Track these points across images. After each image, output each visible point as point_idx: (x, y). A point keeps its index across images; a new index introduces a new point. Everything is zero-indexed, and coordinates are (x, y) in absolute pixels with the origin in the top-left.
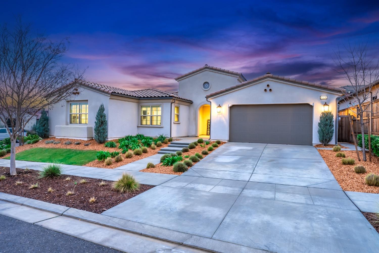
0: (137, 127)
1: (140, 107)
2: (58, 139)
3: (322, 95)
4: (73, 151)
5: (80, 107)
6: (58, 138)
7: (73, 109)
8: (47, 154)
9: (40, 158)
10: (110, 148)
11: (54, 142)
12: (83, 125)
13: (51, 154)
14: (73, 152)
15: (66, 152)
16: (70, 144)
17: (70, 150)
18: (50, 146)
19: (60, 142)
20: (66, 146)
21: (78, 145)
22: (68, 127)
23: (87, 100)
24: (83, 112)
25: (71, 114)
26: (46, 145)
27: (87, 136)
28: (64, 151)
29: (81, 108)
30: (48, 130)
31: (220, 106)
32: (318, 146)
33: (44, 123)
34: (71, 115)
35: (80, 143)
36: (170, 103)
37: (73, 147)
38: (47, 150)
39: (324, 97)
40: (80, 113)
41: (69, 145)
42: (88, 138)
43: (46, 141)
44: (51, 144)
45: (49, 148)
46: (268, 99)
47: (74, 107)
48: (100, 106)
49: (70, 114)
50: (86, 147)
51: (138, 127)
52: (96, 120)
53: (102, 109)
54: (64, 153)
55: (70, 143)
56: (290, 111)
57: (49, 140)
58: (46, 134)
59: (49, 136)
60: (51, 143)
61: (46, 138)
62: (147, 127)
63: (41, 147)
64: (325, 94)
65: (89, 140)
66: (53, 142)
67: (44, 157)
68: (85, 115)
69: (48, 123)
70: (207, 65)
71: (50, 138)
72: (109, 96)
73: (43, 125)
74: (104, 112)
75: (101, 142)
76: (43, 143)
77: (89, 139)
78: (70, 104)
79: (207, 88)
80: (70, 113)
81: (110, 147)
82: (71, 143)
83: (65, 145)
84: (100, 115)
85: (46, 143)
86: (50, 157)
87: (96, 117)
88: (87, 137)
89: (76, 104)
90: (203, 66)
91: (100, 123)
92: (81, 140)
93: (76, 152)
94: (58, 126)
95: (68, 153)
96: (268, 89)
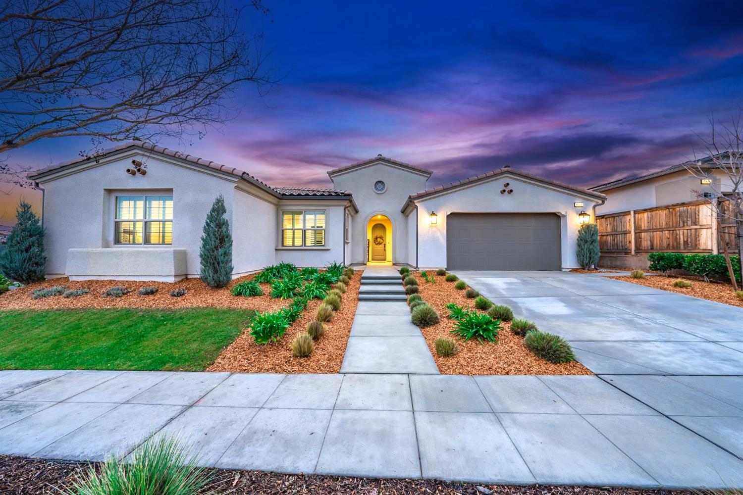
0: (274, 250)
1: (281, 212)
2: (78, 282)
3: (576, 201)
4: (141, 314)
5: (147, 206)
6: (79, 280)
7: (123, 209)
8: (42, 331)
9: (12, 347)
10: (251, 298)
11: (68, 292)
12: (154, 247)
13: (59, 331)
14: (143, 316)
15: (118, 319)
16: (124, 294)
17: (128, 313)
18: (51, 303)
19: (86, 290)
20: (113, 301)
21: (151, 297)
22: (108, 253)
23: (171, 190)
24: (153, 217)
25: (119, 222)
26: (34, 302)
27: (175, 272)
28: (107, 317)
29: (150, 208)
30: (42, 261)
31: (433, 214)
32: (574, 271)
33: (26, 244)
34: (117, 224)
35: (157, 291)
36: (343, 208)
37: (134, 302)
38: (40, 318)
39: (579, 204)
40: (145, 218)
41: (119, 299)
42: (175, 276)
43: (36, 289)
44: (57, 297)
45: (48, 312)
46: (506, 205)
47: (125, 204)
48: (214, 201)
49: (116, 222)
50: (179, 299)
51: (276, 250)
52: (204, 234)
53: (219, 209)
54: (109, 324)
55: (124, 290)
56: (532, 223)
57: (45, 288)
58: (35, 272)
59: (45, 277)
60: (55, 295)
61: (34, 281)
62: (293, 249)
63: (17, 307)
64: (580, 200)
65: (179, 282)
66: (60, 293)
67: (30, 345)
68: (161, 223)
69: (40, 244)
70: (381, 155)
71: (49, 281)
72: (237, 180)
73: (23, 248)
74: (225, 216)
75: (219, 285)
76: (25, 297)
77: (179, 279)
78: (117, 197)
79: (380, 190)
80: (116, 218)
81: (250, 296)
82: (126, 291)
83: (108, 298)
84: (217, 222)
85: (35, 295)
86: (54, 341)
87: (205, 227)
88: (173, 274)
89: (135, 199)
90: (374, 156)
91: (218, 241)
92: (155, 282)
93: (153, 318)
94: (80, 250)
95: (125, 323)
96: (507, 189)
